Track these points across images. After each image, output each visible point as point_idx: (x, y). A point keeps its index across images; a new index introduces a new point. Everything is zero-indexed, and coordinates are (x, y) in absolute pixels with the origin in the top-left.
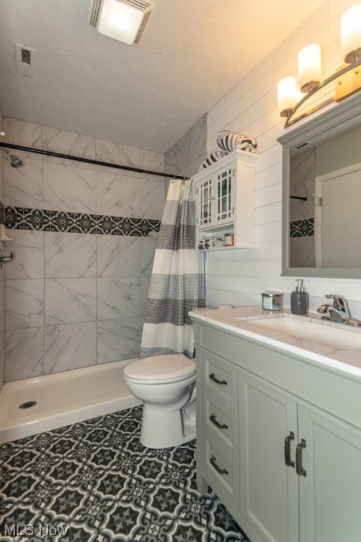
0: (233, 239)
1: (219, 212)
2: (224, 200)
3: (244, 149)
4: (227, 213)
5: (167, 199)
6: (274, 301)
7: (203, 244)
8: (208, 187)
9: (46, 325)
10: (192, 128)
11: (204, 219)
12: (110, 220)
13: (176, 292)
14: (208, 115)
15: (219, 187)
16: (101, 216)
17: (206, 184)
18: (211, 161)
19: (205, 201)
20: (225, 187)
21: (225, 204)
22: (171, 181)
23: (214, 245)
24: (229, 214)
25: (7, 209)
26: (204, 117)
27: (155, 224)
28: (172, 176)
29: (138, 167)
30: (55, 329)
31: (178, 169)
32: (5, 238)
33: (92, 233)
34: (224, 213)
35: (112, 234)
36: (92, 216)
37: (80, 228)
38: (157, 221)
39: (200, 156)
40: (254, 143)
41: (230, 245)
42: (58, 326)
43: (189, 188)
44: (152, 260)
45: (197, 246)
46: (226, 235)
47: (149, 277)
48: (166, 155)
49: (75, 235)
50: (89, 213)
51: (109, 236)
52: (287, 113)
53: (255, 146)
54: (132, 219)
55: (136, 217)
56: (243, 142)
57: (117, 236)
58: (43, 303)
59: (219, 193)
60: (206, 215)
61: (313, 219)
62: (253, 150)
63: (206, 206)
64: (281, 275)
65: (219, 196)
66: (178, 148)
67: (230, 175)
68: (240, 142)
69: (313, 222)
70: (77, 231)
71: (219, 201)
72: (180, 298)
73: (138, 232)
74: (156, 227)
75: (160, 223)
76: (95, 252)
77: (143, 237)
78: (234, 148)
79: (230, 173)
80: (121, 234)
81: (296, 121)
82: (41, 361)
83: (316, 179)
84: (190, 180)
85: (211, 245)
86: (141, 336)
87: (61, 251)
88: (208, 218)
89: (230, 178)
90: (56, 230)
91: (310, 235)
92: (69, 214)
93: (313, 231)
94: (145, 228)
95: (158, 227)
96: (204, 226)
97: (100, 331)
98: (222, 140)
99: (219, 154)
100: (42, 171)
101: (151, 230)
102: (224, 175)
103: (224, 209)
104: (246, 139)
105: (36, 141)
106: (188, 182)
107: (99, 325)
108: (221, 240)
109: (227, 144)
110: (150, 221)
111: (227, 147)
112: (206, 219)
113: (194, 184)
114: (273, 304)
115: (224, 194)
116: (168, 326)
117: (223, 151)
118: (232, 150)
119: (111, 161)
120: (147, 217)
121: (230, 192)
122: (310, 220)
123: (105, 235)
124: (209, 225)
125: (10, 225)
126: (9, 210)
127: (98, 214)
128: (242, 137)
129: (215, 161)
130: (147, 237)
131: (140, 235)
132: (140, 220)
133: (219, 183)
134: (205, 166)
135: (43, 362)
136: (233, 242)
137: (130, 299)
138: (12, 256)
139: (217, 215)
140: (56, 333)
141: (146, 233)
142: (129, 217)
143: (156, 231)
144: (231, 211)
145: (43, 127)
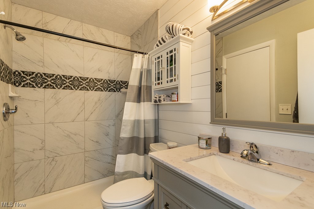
0: (178, 96)
1: (168, 78)
2: (171, 69)
3: (184, 34)
4: (173, 78)
5: (132, 68)
6: (207, 142)
7: (157, 99)
8: (160, 60)
9: (46, 157)
10: (149, 19)
11: (157, 82)
12: (94, 81)
13: (139, 132)
14: (159, 11)
15: (168, 60)
16: (88, 78)
17: (159, 58)
18: (162, 42)
19: (159, 69)
20: (171, 61)
21: (172, 72)
22: (135, 55)
23: (164, 100)
24: (175, 79)
25: (14, 73)
26: (156, 13)
27: (125, 84)
28: (136, 52)
29: (112, 44)
30: (53, 160)
31: (140, 47)
32: (11, 94)
33: (81, 89)
34: (171, 78)
35: (96, 90)
36: (81, 77)
37: (72, 86)
38: (126, 82)
39: (154, 39)
40: (191, 30)
41: (175, 101)
42: (55, 158)
43: (147, 60)
44: (123, 108)
45: (153, 101)
46: (173, 94)
47: (121, 120)
48: (132, 37)
49: (68, 91)
50: (78, 75)
51: (93, 92)
52: (214, 9)
53: (191, 33)
54: (109, 80)
55: (112, 79)
56: (183, 29)
57: (99, 92)
58: (43, 141)
59: (168, 64)
60: (159, 79)
61: (221, 82)
62: (190, 36)
63: (159, 73)
64: (210, 123)
65: (168, 66)
66: (139, 33)
67: (175, 52)
68: (182, 30)
69: (221, 84)
70: (70, 88)
71: (168, 69)
72: (142, 136)
73: (113, 89)
74: (126, 86)
75: (128, 83)
76: (84, 103)
77: (117, 93)
78: (177, 34)
79: (175, 51)
80: (102, 91)
81: (219, 15)
82: (43, 184)
83: (223, 57)
84: (148, 55)
85: (162, 100)
86: (116, 160)
87: (57, 103)
88: (160, 81)
89: (175, 54)
90: (54, 88)
91: (219, 92)
92: (63, 76)
93: (221, 90)
94: (118, 86)
95: (127, 86)
96: (158, 86)
97: (87, 159)
98: (169, 28)
99: (167, 37)
100: (42, 45)
101: (122, 88)
102: (171, 52)
103: (171, 76)
104: (186, 27)
105: (38, 23)
106: (147, 56)
107: (86, 155)
108: (169, 97)
109: (173, 31)
110: (121, 81)
111: (173, 32)
112: (159, 82)
113: (150, 58)
114: (206, 144)
115: (171, 65)
116: (133, 156)
117: (169, 35)
118: (177, 35)
119: (94, 40)
120: (119, 79)
121: (175, 64)
122: (219, 82)
123: (90, 91)
124: (160, 86)
125: (17, 84)
126: (17, 73)
127: (85, 76)
128: (183, 26)
129: (164, 42)
130: (119, 93)
131: (115, 91)
132: (115, 81)
133: (168, 57)
134: (158, 46)
135: (44, 185)
136: (177, 99)
137: (108, 135)
138: (16, 109)
139: (166, 80)
140: (54, 163)
141: (119, 90)
142: (107, 79)
143: (126, 88)
144: (176, 77)
145: (43, 12)
